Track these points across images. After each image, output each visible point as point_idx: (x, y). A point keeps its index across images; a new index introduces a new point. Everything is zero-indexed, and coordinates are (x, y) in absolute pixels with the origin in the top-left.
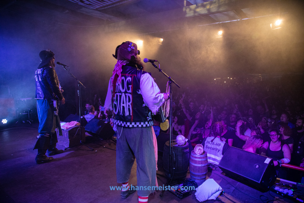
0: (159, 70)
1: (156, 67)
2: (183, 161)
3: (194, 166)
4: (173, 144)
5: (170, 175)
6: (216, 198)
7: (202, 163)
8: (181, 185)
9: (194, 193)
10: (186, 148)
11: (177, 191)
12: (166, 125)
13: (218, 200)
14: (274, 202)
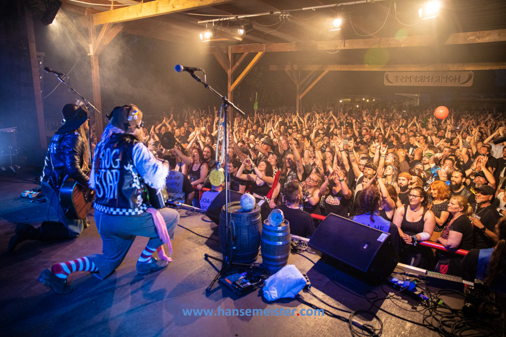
0: (205, 84)
1: (199, 80)
2: (249, 235)
3: (267, 244)
4: (236, 209)
5: (227, 257)
6: (295, 296)
7: (279, 239)
8: (243, 274)
9: (262, 287)
10: (256, 215)
11: (234, 283)
12: (218, 178)
13: (299, 299)
14: (385, 302)
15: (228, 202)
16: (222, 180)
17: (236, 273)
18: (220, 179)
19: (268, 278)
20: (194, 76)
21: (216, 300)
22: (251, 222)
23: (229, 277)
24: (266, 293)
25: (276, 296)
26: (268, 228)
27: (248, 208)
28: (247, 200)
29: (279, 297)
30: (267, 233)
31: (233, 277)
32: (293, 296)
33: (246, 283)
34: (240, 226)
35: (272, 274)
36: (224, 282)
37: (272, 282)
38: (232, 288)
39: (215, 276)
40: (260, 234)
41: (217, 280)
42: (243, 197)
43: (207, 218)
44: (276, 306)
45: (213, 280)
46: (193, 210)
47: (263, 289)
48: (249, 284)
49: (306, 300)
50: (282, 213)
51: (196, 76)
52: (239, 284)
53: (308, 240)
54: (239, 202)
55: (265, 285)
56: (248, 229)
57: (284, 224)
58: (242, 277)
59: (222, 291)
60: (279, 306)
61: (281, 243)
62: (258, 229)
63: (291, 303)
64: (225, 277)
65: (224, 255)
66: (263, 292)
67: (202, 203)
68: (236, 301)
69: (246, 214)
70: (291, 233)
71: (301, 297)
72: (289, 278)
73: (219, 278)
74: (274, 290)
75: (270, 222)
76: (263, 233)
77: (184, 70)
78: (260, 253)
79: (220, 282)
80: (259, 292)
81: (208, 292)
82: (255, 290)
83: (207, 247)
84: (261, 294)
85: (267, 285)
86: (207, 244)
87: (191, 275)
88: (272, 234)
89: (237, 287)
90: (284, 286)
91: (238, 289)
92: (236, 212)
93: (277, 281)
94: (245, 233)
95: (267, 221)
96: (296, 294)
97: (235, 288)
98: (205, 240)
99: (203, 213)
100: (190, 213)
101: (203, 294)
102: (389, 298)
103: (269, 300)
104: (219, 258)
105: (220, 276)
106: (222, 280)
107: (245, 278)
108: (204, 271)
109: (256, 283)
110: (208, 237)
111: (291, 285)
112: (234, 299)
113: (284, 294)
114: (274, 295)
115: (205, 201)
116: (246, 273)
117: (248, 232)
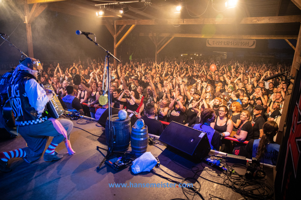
0: (95, 43)
1: (92, 40)
2: (123, 135)
3: (134, 140)
4: (116, 119)
5: (110, 148)
6: (151, 170)
7: (141, 137)
8: (120, 158)
9: (131, 166)
10: (127, 122)
11: (114, 164)
12: (104, 100)
13: (152, 172)
14: (203, 172)
15: (110, 115)
16: (107, 101)
17: (115, 157)
18: (105, 100)
19: (134, 160)
20: (88, 38)
21: (103, 174)
22: (125, 127)
23: (111, 160)
24: (133, 169)
25: (139, 171)
26: (135, 130)
27: (123, 118)
28: (122, 114)
29: (141, 171)
30: (134, 133)
31: (113, 160)
32: (149, 170)
33: (121, 163)
34: (118, 129)
35: (137, 158)
36: (108, 163)
37: (137, 162)
38: (113, 167)
39: (103, 159)
40: (130, 134)
41: (104, 162)
42: (120, 112)
43: (99, 125)
44: (139, 177)
45: (101, 162)
46: (90, 120)
47: (132, 167)
48: (123, 164)
49: (157, 172)
50: (143, 121)
51: (90, 37)
52: (117, 164)
53: (159, 137)
54: (117, 115)
55: (132, 164)
56: (123, 131)
57: (144, 128)
58: (119, 160)
59: (107, 168)
60: (142, 177)
61: (142, 139)
62: (129, 131)
63: (148, 174)
64: (108, 160)
65: (109, 146)
66: (131, 168)
67: (96, 116)
68: (115, 174)
69: (122, 122)
70: (149, 133)
71: (154, 171)
72: (147, 160)
73: (105, 160)
74: (138, 167)
75: (136, 126)
76: (132, 133)
77: (82, 34)
78: (130, 145)
79: (105, 163)
80: (129, 168)
81: (98, 170)
82: (127, 167)
83: (99, 142)
84: (130, 169)
85: (134, 164)
86: (99, 140)
87: (88, 159)
88: (137, 134)
89: (116, 166)
90: (144, 164)
91: (116, 167)
92: (115, 121)
93: (140, 162)
94: (121, 133)
95: (134, 126)
96: (151, 169)
97: (114, 166)
98: (98, 138)
99: (97, 121)
100: (89, 121)
101: (95, 170)
102: (205, 170)
103: (135, 173)
104: (105, 148)
105: (106, 159)
106: (107, 162)
107: (121, 160)
108: (96, 157)
109: (127, 163)
110: (99, 136)
111: (148, 164)
112: (114, 173)
113: (144, 169)
114: (138, 170)
115: (98, 114)
116: (121, 157)
117: (123, 133)
